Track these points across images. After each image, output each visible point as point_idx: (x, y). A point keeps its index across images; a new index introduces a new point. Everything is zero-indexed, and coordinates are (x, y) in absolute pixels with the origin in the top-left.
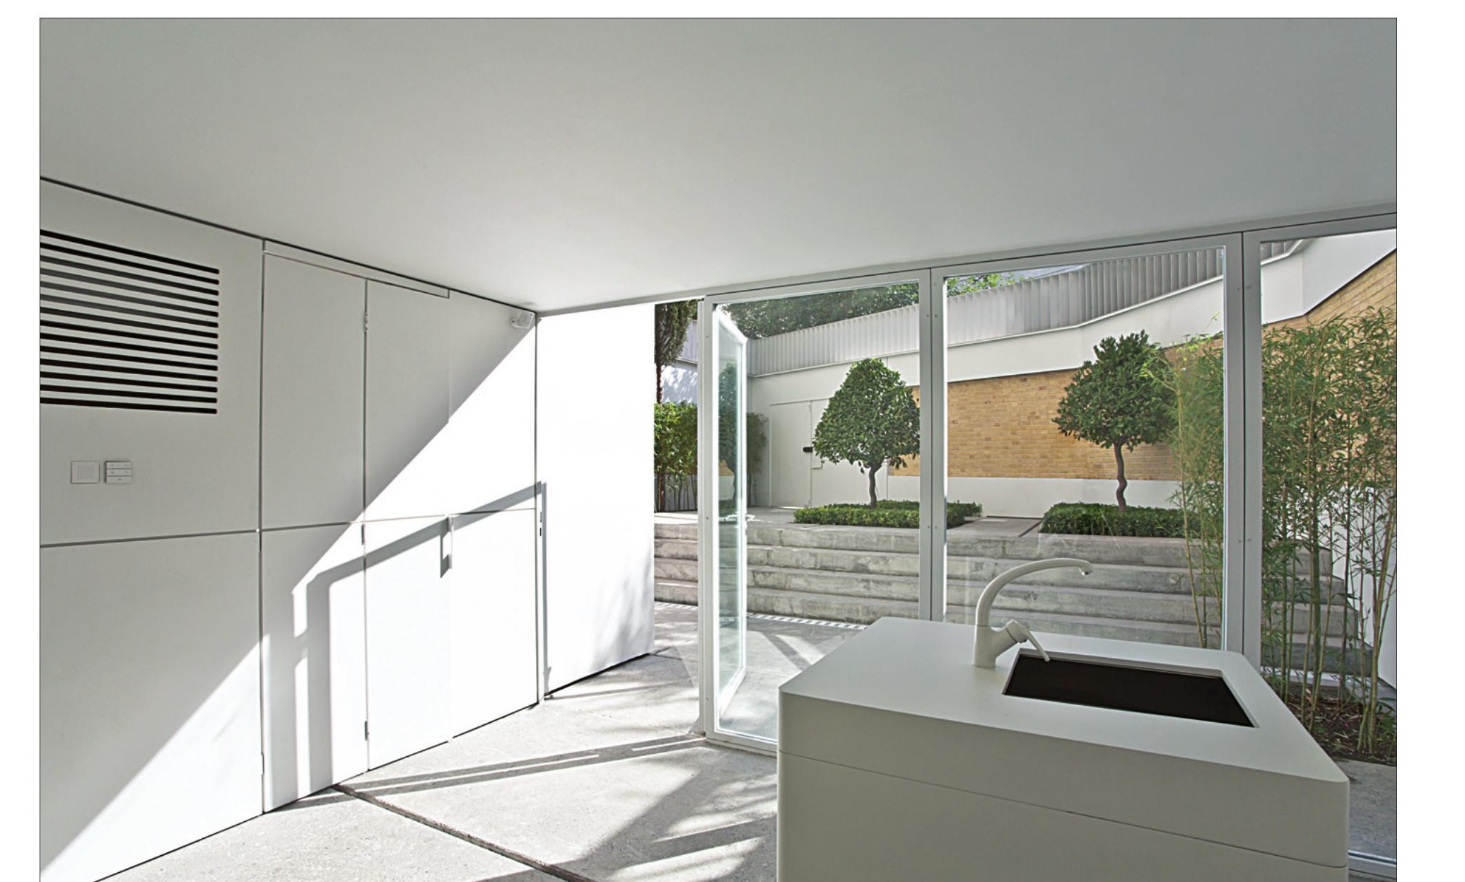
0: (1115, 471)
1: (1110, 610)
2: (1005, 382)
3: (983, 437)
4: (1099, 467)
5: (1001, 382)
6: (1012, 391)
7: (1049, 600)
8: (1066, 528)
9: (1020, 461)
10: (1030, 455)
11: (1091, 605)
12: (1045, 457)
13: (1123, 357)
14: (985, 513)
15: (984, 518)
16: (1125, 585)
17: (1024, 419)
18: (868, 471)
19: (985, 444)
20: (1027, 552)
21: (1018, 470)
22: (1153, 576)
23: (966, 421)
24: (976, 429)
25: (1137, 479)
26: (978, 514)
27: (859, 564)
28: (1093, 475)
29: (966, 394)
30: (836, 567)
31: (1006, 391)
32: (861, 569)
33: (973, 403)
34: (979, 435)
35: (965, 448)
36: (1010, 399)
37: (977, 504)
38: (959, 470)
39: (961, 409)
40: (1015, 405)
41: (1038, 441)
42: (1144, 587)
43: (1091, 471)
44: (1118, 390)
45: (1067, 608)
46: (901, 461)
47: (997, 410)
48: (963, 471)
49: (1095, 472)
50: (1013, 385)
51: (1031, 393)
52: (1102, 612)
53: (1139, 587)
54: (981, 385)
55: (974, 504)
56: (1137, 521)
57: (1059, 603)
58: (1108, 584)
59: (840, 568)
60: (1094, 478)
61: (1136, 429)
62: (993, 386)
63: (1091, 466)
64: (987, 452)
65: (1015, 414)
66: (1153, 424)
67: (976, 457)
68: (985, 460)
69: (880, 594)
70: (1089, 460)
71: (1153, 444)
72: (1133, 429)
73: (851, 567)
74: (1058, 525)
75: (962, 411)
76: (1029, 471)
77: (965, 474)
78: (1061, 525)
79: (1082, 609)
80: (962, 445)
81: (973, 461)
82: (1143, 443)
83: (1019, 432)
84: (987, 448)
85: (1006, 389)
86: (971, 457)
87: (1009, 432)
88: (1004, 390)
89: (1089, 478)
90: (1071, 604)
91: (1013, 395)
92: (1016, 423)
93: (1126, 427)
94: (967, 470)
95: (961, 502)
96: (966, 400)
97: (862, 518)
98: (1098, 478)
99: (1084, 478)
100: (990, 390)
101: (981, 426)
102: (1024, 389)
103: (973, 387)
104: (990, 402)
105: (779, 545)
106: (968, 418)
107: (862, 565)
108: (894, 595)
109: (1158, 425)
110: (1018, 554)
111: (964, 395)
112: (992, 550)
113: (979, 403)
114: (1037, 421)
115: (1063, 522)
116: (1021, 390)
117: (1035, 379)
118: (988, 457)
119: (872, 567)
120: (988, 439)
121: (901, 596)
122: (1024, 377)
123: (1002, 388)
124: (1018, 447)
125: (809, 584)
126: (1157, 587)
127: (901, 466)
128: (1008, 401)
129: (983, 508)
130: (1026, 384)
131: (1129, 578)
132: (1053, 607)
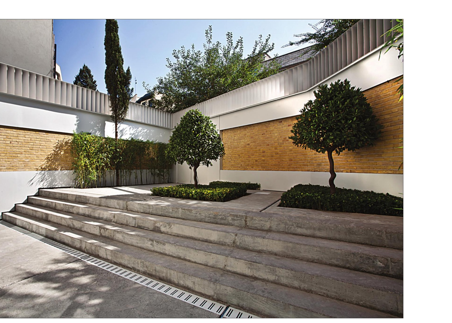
0: (328, 167)
1: (321, 289)
2: (272, 124)
3: (261, 151)
4: (319, 165)
5: (270, 124)
6: (275, 128)
7: (269, 272)
8: (295, 204)
9: (279, 162)
10: (284, 160)
11: (304, 282)
12: (292, 160)
13: (333, 95)
14: (262, 188)
15: (262, 191)
16: (335, 262)
17: (281, 141)
18: (193, 168)
19: (262, 154)
20: (261, 225)
21: (278, 167)
22: (361, 257)
23: (254, 144)
24: (258, 147)
25: (342, 172)
26: (258, 189)
27: (156, 226)
28: (316, 170)
29: (254, 131)
30: (145, 227)
31: (272, 128)
32: (156, 230)
33: (256, 135)
34: (260, 150)
35: (254, 156)
36: (274, 132)
37: (258, 184)
38: (251, 167)
39: (251, 138)
40: (276, 134)
41: (288, 152)
42: (353, 265)
43: (315, 168)
44: (329, 115)
45: (284, 281)
46: (209, 162)
47: (268, 138)
48: (252, 168)
49: (318, 168)
50: (275, 125)
51: (284, 128)
52: (314, 289)
53: (348, 265)
54: (260, 126)
55: (257, 184)
56: (344, 201)
57: (276, 275)
58: (320, 259)
59: (146, 228)
60: (317, 171)
61: (342, 139)
62: (266, 126)
63: (315, 165)
64: (263, 158)
65: (276, 139)
66: (355, 136)
67: (258, 161)
68: (262, 162)
69: (159, 250)
70: (314, 161)
71: (353, 151)
72: (340, 139)
73: (151, 228)
74: (289, 201)
75: (252, 139)
76: (283, 168)
77: (254, 169)
78: (292, 202)
79: (296, 284)
80: (252, 155)
81: (257, 163)
82: (346, 150)
83: (278, 148)
84: (263, 156)
85: (272, 127)
86: (256, 161)
87: (274, 149)
88: (271, 128)
89: (315, 171)
90: (287, 277)
91: (276, 130)
92: (277, 144)
93: (335, 138)
94: (254, 167)
95: (251, 183)
96: (253, 134)
97: (181, 194)
98: (319, 171)
99: (312, 171)
100: (265, 128)
101: (260, 146)
102: (281, 127)
103: (257, 128)
104: (264, 134)
105: (125, 210)
106: (255, 142)
107: (158, 227)
108: (167, 252)
109: (358, 136)
110: (256, 225)
111: (253, 131)
112: (238, 221)
113: (260, 135)
114: (287, 142)
115: (293, 200)
116: (279, 127)
117: (286, 121)
118: (264, 160)
119: (163, 229)
120: (264, 152)
121: (171, 254)
122: (280, 121)
123: (270, 127)
124: (278, 155)
125: (124, 238)
126: (364, 267)
127: (209, 165)
128: (273, 133)
129: (261, 186)
130: (281, 124)
131: (339, 257)
132: (272, 278)
